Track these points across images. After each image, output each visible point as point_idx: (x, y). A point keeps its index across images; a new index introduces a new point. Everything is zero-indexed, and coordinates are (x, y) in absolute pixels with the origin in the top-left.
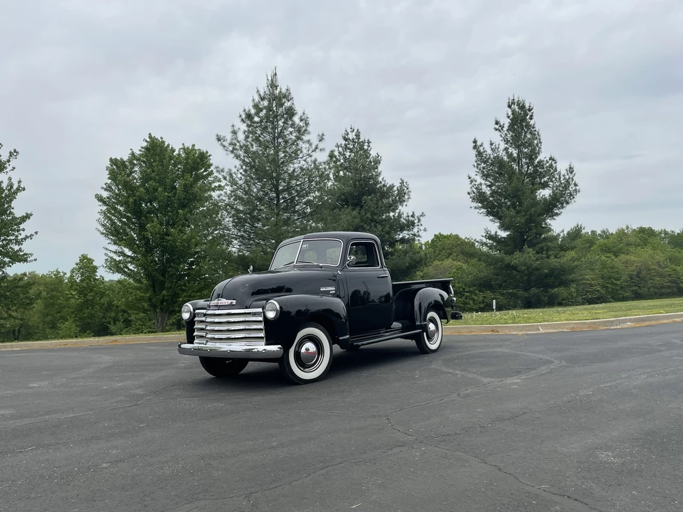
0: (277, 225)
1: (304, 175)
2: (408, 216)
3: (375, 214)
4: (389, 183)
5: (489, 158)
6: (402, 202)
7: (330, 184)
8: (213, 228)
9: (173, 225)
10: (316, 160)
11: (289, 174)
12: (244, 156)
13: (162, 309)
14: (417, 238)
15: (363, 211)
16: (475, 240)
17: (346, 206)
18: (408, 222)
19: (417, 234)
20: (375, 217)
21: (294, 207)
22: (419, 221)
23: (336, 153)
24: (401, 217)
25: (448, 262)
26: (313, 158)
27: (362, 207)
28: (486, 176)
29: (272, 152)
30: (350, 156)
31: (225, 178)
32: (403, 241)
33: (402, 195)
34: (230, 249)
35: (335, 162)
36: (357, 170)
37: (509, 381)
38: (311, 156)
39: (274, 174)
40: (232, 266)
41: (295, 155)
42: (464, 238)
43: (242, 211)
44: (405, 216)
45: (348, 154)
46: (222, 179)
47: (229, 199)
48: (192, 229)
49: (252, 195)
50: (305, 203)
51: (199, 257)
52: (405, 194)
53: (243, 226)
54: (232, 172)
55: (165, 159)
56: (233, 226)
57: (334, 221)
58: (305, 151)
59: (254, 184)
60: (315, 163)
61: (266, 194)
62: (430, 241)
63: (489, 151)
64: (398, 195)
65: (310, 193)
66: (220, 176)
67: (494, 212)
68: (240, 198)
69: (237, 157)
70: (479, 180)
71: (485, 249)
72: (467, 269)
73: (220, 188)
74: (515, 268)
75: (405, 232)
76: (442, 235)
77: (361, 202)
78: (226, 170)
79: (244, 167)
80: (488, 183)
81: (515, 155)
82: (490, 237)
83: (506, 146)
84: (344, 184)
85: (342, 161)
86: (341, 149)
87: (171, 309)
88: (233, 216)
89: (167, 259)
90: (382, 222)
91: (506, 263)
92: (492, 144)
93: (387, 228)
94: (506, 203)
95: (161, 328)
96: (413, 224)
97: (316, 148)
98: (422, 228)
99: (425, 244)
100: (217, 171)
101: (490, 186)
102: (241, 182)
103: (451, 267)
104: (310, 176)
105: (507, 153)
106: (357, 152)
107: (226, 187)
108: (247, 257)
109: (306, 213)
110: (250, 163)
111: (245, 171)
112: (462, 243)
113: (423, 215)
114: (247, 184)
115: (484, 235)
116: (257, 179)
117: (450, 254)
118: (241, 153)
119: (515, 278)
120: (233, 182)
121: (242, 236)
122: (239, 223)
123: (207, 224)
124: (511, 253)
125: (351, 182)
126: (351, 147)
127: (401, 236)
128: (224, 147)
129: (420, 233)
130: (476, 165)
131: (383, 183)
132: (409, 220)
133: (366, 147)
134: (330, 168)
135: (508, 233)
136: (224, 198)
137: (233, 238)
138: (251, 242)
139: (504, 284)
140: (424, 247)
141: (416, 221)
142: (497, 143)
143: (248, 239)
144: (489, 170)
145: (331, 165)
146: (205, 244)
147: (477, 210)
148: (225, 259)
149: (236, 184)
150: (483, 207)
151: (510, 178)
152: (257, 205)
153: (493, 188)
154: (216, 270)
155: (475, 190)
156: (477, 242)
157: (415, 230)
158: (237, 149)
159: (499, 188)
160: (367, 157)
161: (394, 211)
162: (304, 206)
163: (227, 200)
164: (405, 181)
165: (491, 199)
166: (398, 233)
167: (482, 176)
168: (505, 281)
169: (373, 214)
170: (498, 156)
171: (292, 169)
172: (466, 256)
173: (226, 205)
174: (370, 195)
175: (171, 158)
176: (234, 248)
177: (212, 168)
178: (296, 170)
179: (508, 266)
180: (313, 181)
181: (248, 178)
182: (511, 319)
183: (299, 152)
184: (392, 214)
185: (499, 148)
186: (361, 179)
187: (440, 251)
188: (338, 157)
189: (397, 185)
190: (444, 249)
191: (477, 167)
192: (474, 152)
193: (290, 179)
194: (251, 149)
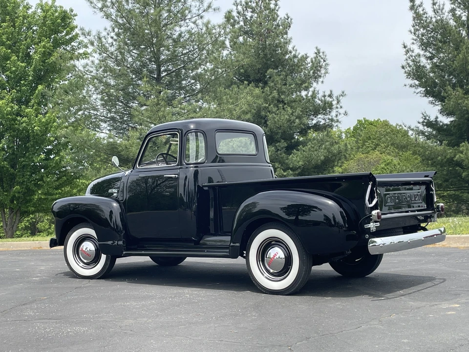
0: (158, 104)
1: (192, 41)
2: (324, 96)
3: (283, 93)
4: (301, 53)
5: (430, 22)
6: (316, 77)
7: (225, 53)
8: (76, 107)
9: (27, 103)
10: (209, 22)
11: (174, 40)
12: (117, 16)
13: (11, 210)
14: (335, 124)
15: (267, 89)
16: (409, 127)
17: (246, 82)
18: (325, 104)
19: (335, 119)
20: (282, 97)
21: (180, 83)
22: (338, 102)
23: (235, 14)
24: (315, 98)
25: (374, 156)
26: (205, 20)
27: (266, 83)
28: (425, 45)
29: (152, 11)
30: (251, 17)
31: (92, 44)
32: (317, 128)
33: (317, 69)
34: (98, 135)
35: (233, 25)
36: (261, 36)
37: (445, 305)
38: (201, 17)
39: (155, 40)
40: (100, 156)
41: (182, 16)
42: (394, 125)
43: (114, 86)
44: (320, 95)
45: (249, 14)
46: (89, 45)
47: (97, 71)
48: (49, 108)
49: (126, 66)
50: (194, 78)
51: (59, 143)
52: (321, 67)
53: (114, 105)
54: (102, 35)
55: (17, 18)
56: (102, 105)
57: (231, 101)
58: (194, 10)
59: (129, 51)
60: (207, 27)
61: (144, 65)
62: (352, 128)
63: (430, 13)
64: (312, 68)
65: (200, 65)
66: (86, 41)
67: (434, 92)
68: (112, 70)
69: (108, 16)
70: (417, 50)
71: (421, 139)
72: (399, 164)
73: (85, 55)
74: (459, 164)
75: (320, 116)
76: (367, 121)
77: (265, 76)
78: (94, 33)
79: (116, 30)
80: (428, 54)
81: (464, 18)
82: (429, 124)
83: (452, 6)
84: (244, 54)
85: (242, 23)
86: (240, 8)
87: (23, 209)
88: (102, 92)
89: (18, 146)
90: (290, 103)
91: (448, 157)
92: (434, 4)
93: (298, 111)
94: (450, 81)
95: (10, 233)
96: (330, 105)
97: (209, 7)
98: (342, 111)
99: (347, 132)
100: (83, 34)
101: (431, 58)
102: (112, 49)
103: (378, 162)
104: (200, 42)
105: (454, 15)
106: (261, 12)
107: (94, 54)
108: (120, 145)
109: (194, 90)
110: (124, 24)
111: (118, 35)
112: (392, 131)
113: (343, 94)
114: (121, 53)
115: (421, 120)
116: (133, 45)
117: (377, 145)
118: (113, 11)
119: (460, 176)
120: (103, 49)
121: (113, 119)
122: (109, 101)
123: (69, 101)
124: (455, 144)
125: (253, 51)
126: (254, 5)
127: (314, 122)
128: (91, 3)
129: (339, 118)
130: (413, 31)
131: (293, 53)
132: (325, 100)
133: (272, 6)
134: (226, 34)
135: (452, 119)
136: (91, 69)
137: (102, 121)
138: (125, 126)
139: (445, 184)
140: (344, 136)
141: (334, 103)
142: (442, 3)
143: (121, 123)
144: (430, 37)
145: (228, 30)
146: (67, 127)
147: (413, 89)
148: (90, 147)
149: (106, 50)
150: (420, 86)
151: (457, 48)
152: (132, 79)
153: (435, 60)
154: (79, 162)
155: (411, 63)
156: (413, 130)
157: (333, 113)
158: (107, 7)
159: (442, 61)
160: (275, 20)
161: (307, 89)
162: (193, 81)
163: (94, 72)
164: (321, 51)
165: (432, 75)
166: (312, 117)
167: (421, 46)
168: (447, 181)
169: (280, 92)
170: (442, 20)
171: (177, 34)
172: (397, 148)
173: (94, 78)
174: (277, 68)
175: (24, 17)
176: (104, 134)
177: (77, 31)
178: (183, 35)
179: (451, 162)
180: (204, 49)
181: (122, 44)
182: (451, 228)
183: (187, 12)
184: (304, 93)
185: (443, 9)
186: (266, 48)
187: (364, 142)
188: (236, 18)
189: (311, 55)
190: (369, 138)
191: (415, 34)
192: (411, 14)
193: (175, 47)
194: (126, 7)
